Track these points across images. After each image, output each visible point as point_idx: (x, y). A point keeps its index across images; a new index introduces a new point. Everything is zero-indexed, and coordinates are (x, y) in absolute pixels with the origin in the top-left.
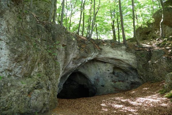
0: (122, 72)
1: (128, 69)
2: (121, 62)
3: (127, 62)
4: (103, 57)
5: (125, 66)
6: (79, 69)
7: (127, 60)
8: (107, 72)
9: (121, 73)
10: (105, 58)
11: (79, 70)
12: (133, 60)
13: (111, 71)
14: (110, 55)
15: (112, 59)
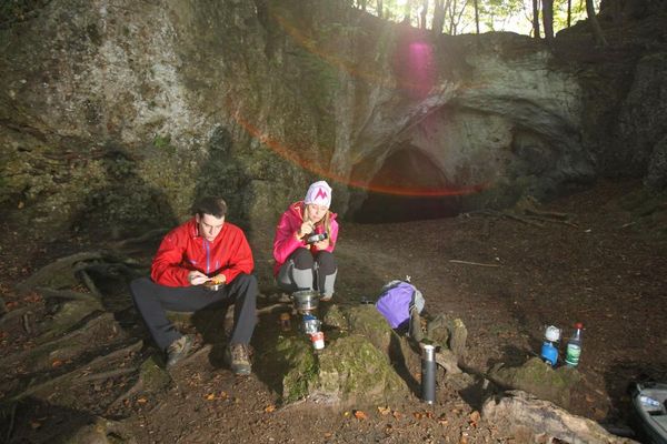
0: (541, 144)
1: (555, 132)
2: (533, 109)
3: (551, 107)
4: (477, 93)
5: (547, 121)
6: (412, 139)
7: (551, 101)
8: (493, 145)
9: (537, 146)
10: (482, 97)
11: (413, 143)
12: (570, 99)
13: (506, 142)
14: (499, 87)
15: (505, 99)
